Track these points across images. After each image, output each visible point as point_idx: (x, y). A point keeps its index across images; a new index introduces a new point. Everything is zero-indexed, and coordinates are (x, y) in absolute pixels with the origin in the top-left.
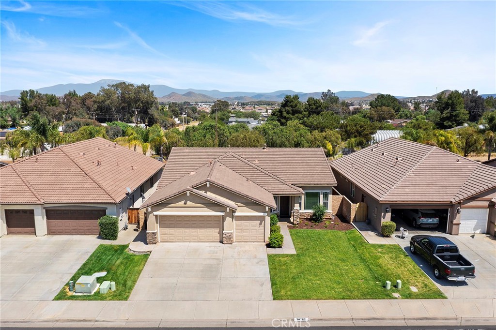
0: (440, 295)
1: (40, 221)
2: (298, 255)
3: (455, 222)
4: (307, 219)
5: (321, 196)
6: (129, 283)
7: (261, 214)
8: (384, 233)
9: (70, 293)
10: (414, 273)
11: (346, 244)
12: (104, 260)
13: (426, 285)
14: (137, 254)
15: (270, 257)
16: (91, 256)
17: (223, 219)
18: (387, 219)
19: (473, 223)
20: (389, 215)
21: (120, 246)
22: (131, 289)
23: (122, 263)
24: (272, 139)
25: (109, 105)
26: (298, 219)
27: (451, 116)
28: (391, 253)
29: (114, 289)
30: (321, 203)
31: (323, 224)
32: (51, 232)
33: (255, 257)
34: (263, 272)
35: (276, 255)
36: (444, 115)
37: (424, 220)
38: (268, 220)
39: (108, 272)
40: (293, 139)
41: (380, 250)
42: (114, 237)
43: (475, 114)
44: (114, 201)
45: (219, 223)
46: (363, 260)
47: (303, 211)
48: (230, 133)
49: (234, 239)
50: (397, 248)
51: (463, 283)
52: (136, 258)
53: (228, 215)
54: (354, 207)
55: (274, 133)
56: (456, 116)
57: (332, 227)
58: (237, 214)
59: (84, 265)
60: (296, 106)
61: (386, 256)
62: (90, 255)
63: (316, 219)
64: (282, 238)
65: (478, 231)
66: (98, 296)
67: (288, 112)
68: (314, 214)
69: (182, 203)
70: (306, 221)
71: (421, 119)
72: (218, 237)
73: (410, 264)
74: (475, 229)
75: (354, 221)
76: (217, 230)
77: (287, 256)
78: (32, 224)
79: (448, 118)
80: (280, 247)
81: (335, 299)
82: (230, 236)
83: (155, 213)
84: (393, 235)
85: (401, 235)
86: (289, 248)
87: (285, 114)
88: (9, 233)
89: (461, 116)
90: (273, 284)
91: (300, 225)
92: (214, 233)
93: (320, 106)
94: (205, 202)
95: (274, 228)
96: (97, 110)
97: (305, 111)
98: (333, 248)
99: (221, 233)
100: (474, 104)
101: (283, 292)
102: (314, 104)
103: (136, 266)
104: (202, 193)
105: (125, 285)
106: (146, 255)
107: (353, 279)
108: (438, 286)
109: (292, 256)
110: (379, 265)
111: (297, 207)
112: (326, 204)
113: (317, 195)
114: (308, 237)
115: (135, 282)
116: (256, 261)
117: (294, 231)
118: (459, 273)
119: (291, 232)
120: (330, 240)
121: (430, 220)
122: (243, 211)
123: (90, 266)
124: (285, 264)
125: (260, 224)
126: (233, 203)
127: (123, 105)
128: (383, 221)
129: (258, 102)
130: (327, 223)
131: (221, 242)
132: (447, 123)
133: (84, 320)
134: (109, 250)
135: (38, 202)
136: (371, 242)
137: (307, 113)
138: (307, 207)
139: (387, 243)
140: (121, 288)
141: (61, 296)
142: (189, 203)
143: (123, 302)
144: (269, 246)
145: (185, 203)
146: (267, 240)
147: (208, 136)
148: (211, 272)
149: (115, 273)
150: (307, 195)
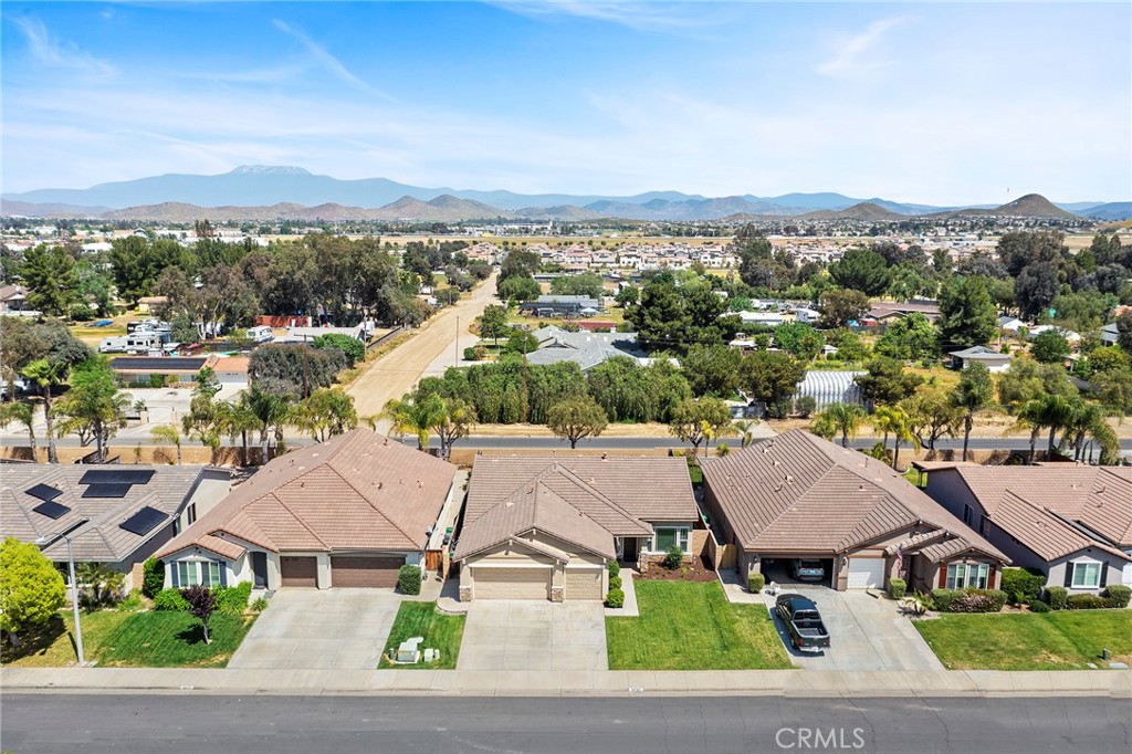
0: (786, 665)
1: (325, 571)
2: (640, 618)
3: (840, 575)
4: (659, 564)
5: (679, 534)
6: (452, 651)
7: (598, 566)
8: (751, 588)
9: (392, 662)
10: (770, 641)
11: (701, 603)
12: (415, 623)
13: (777, 656)
14: (450, 614)
15: (608, 619)
16: (397, 618)
17: (552, 572)
18: (755, 571)
19: (866, 576)
20: (758, 566)
21: (427, 603)
22: (456, 656)
23: (436, 626)
24: (621, 392)
25: (301, 280)
26: (646, 566)
27: (964, 326)
28: (752, 615)
29: (438, 657)
30: (678, 544)
31: (678, 571)
32: (336, 584)
33: (590, 620)
34: (599, 637)
35: (614, 617)
36: (951, 324)
37: (803, 571)
38: (606, 572)
39: (425, 638)
40: (657, 392)
41: (739, 612)
42: (416, 591)
43: (1036, 299)
44: (417, 548)
45: (547, 576)
46: (717, 624)
47: (654, 552)
48: (548, 381)
49: (564, 596)
50: (761, 608)
51: (821, 654)
52: (451, 620)
53: (557, 567)
54: (720, 550)
55: (625, 380)
56: (974, 325)
57: (690, 577)
58: (568, 566)
59: (394, 628)
60: (669, 306)
61: (745, 620)
62: (395, 615)
63: (671, 564)
64: (623, 596)
65: (873, 586)
66: (422, 664)
67: (654, 317)
68: (668, 559)
69: (502, 554)
70: (657, 567)
71: (918, 319)
72: (545, 593)
73: (770, 630)
74: (868, 583)
75: (721, 568)
76: (545, 585)
77: (627, 618)
78: (314, 575)
79: (958, 330)
80: (620, 606)
81: (674, 669)
82: (559, 593)
83: (471, 565)
84: (763, 591)
85: (771, 590)
86: (631, 608)
87: (648, 321)
88: (284, 585)
89: (982, 326)
90: (610, 653)
91: (649, 574)
92: (541, 588)
93: (715, 306)
94: (529, 552)
95: (614, 581)
96: (276, 289)
97: (687, 315)
98: (684, 608)
99: (549, 589)
100: (1035, 278)
101: (619, 662)
102: (704, 301)
103: (454, 630)
104: (526, 541)
105: (448, 652)
106: (463, 617)
107: (698, 648)
108: (791, 656)
109: (633, 618)
110: (732, 632)
111: (644, 550)
112: (684, 545)
113: (673, 532)
114: (657, 591)
115: (458, 649)
116: (592, 624)
117: (640, 583)
118: (812, 642)
119: (635, 585)
120: (682, 597)
121: (813, 572)
122: (576, 563)
123: (400, 630)
124: (625, 629)
125: (597, 577)
126: (564, 553)
127: (328, 279)
128: (750, 572)
129: (599, 221)
130: (685, 570)
131: (549, 599)
132: (956, 338)
133: (419, 689)
134: (416, 609)
135: (325, 549)
136: (733, 600)
137: (690, 317)
138: (659, 548)
139: (751, 602)
140: (445, 656)
141: (384, 665)
142: (511, 554)
143: (452, 671)
144: (607, 605)
145: (507, 554)
146: (605, 597)
147: (511, 385)
148: (540, 638)
149: (433, 639)
150: (660, 532)
